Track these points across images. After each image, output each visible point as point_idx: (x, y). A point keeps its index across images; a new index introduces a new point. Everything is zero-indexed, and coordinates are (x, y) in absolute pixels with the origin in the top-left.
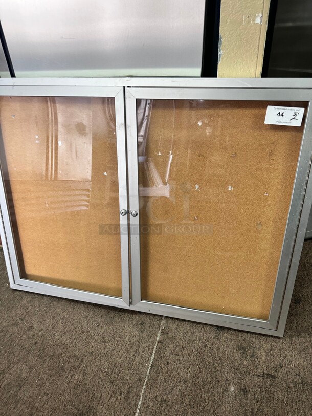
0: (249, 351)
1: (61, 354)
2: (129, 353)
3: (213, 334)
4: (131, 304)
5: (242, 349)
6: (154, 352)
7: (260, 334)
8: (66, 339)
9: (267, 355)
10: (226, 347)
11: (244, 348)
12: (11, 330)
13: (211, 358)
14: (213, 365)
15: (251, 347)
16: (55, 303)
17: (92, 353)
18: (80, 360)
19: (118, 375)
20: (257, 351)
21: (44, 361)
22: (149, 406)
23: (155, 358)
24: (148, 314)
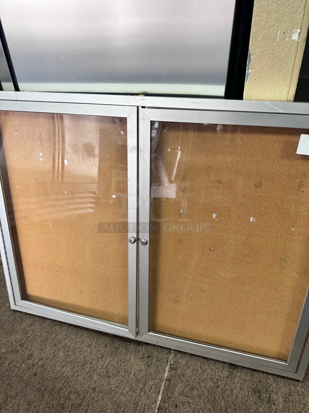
0: (265, 396)
1: (62, 389)
2: (134, 391)
3: (225, 373)
4: (137, 334)
5: (257, 391)
6: (161, 392)
7: (278, 376)
8: (67, 371)
9: (285, 401)
10: (240, 389)
11: (259, 392)
12: (10, 357)
13: (223, 402)
15: (268, 390)
16: (57, 328)
17: (94, 389)
18: (82, 396)
20: (274, 396)
21: (43, 397)
23: (162, 399)
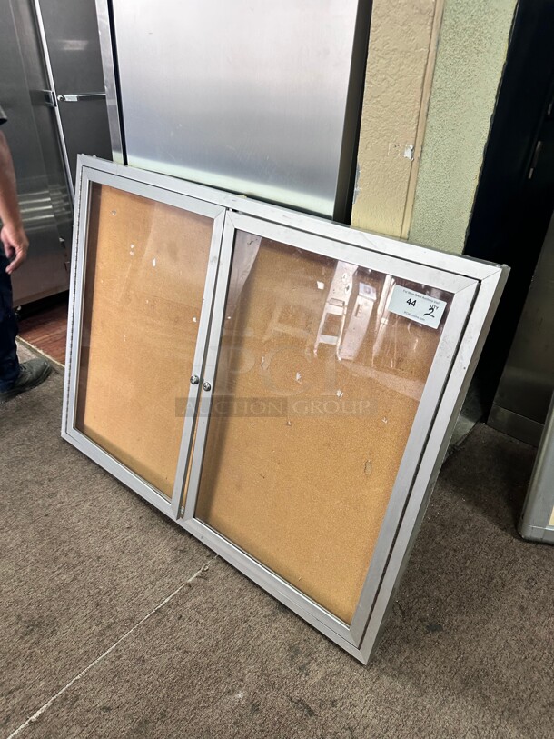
0: (301, 660)
1: (65, 542)
2: (142, 580)
3: (267, 611)
4: (180, 515)
5: (294, 651)
6: (173, 595)
7: (336, 646)
8: (83, 527)
9: (324, 679)
10: (274, 637)
11: (297, 652)
12: (31, 487)
13: (241, 640)
14: (238, 651)
15: (310, 655)
16: (99, 476)
17: (99, 558)
18: (81, 559)
19: (111, 600)
20: (313, 666)
21: (41, 541)
22: (120, 656)
23: (169, 602)
24: (199, 542)
